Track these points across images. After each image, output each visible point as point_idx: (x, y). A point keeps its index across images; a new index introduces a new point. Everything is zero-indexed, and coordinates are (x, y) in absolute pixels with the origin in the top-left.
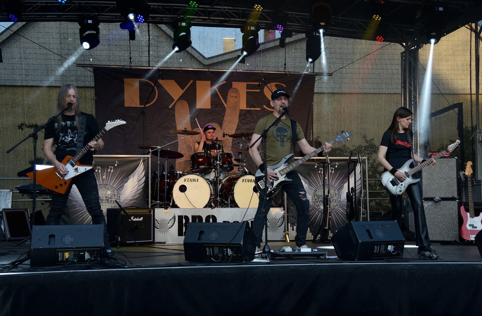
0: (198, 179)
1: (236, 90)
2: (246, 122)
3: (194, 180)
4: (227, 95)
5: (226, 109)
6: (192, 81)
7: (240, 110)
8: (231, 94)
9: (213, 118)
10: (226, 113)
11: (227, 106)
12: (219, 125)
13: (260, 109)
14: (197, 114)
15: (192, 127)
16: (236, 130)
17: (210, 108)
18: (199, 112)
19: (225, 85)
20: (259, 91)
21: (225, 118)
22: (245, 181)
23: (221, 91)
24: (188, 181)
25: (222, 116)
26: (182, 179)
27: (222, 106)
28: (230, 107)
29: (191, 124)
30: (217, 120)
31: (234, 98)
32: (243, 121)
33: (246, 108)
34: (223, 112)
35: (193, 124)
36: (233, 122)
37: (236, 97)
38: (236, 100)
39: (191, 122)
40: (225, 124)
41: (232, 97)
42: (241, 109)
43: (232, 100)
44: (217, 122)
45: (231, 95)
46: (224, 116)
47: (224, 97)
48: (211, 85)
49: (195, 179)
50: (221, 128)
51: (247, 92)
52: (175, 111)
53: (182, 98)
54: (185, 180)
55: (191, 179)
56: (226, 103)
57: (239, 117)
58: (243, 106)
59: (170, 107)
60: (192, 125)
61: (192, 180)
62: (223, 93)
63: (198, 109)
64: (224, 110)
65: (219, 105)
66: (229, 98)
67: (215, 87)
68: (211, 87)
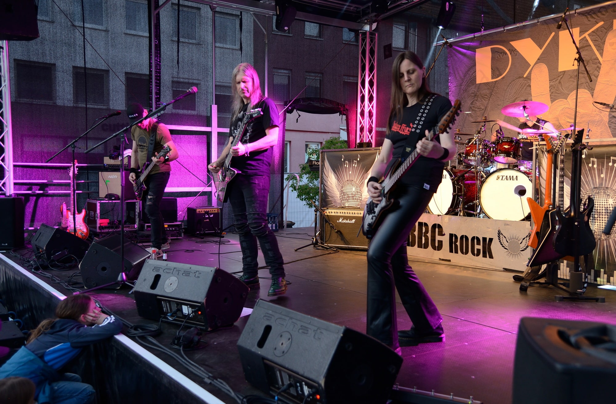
4: (604, 44)
5: (601, 64)
6: (553, 34)
9: (582, 82)
10: (602, 72)
11: (603, 61)
12: (590, 90)
14: (558, 80)
15: (552, 99)
18: (562, 76)
19: (602, 27)
21: (599, 80)
23: (594, 39)
25: (595, 76)
27: (596, 62)
28: (608, 61)
29: (551, 95)
30: (587, 84)
31: (614, 46)
34: (597, 71)
35: (553, 95)
36: (612, 84)
39: (551, 92)
41: (611, 45)
43: (612, 49)
44: (587, 86)
45: (611, 41)
46: (597, 77)
47: (599, 47)
48: (580, 32)
50: (592, 96)
52: (530, 79)
53: (540, 60)
56: (601, 54)
59: (525, 76)
60: (552, 97)
62: (598, 42)
63: (561, 72)
64: (598, 67)
65: (591, 61)
66: (607, 47)
67: (586, 35)
68: (580, 36)
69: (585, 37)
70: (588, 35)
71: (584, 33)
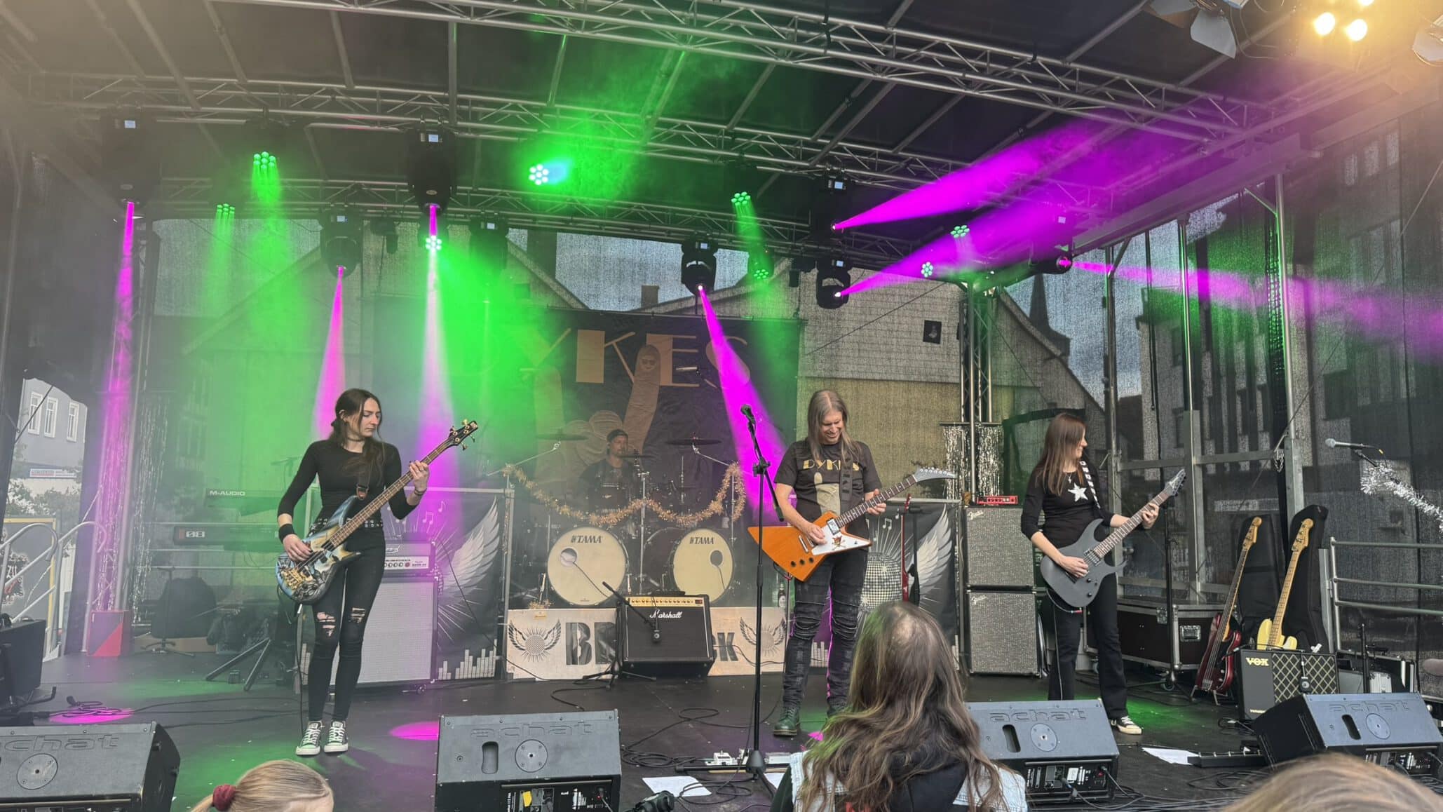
0: (600, 537)
1: (653, 350)
2: (671, 410)
3: (592, 539)
4: (636, 360)
5: (632, 384)
6: (569, 330)
7: (661, 387)
8: (643, 356)
9: (608, 402)
10: (634, 393)
11: (635, 381)
12: (620, 415)
13: (698, 385)
15: (566, 419)
16: (652, 425)
17: (602, 381)
18: (582, 389)
19: (633, 337)
20: (696, 351)
21: (631, 402)
22: (695, 540)
23: (624, 351)
24: (579, 542)
25: (626, 397)
26: (567, 537)
27: (626, 381)
28: (641, 381)
29: (564, 413)
30: (616, 405)
31: (648, 365)
32: (665, 408)
33: (673, 382)
34: (628, 391)
36: (646, 409)
37: (652, 363)
38: (653, 367)
39: (565, 409)
40: (629, 413)
41: (645, 362)
42: (661, 384)
43: (645, 367)
44: (616, 408)
45: (644, 358)
46: (628, 399)
47: (630, 362)
48: (606, 338)
49: (594, 537)
51: (674, 353)
54: (573, 540)
55: (586, 537)
56: (633, 371)
57: (659, 401)
58: (666, 380)
59: (524, 378)
60: (567, 415)
61: (588, 538)
62: (628, 356)
63: (580, 383)
64: (629, 387)
65: (620, 378)
66: (640, 365)
67: (614, 342)
68: (606, 343)
69: (612, 345)
70: (617, 343)
71: (611, 340)
